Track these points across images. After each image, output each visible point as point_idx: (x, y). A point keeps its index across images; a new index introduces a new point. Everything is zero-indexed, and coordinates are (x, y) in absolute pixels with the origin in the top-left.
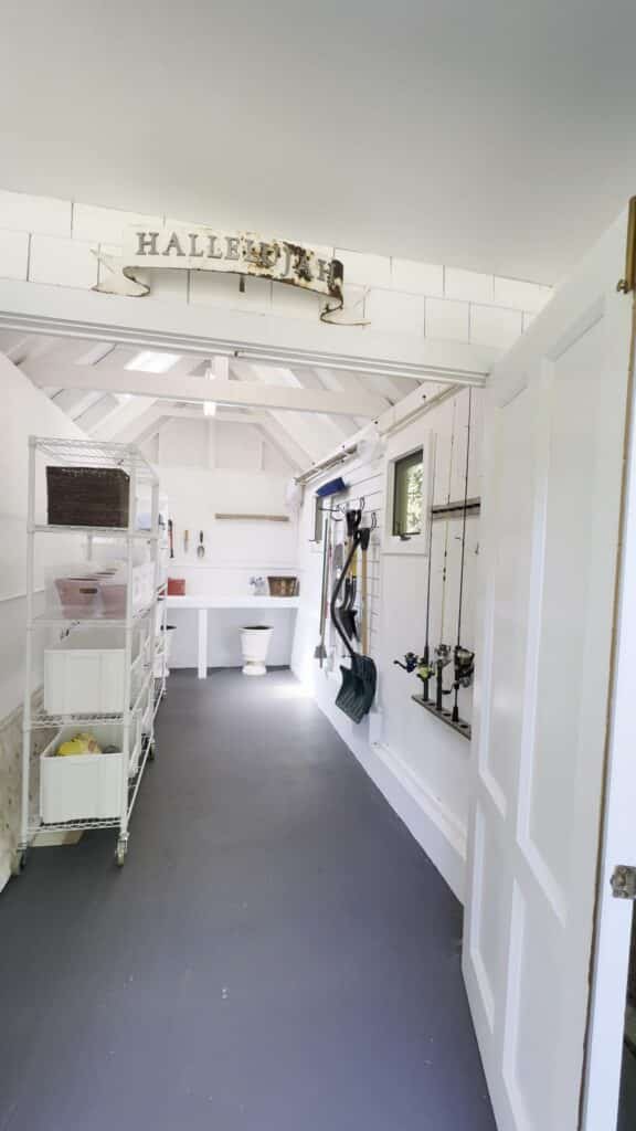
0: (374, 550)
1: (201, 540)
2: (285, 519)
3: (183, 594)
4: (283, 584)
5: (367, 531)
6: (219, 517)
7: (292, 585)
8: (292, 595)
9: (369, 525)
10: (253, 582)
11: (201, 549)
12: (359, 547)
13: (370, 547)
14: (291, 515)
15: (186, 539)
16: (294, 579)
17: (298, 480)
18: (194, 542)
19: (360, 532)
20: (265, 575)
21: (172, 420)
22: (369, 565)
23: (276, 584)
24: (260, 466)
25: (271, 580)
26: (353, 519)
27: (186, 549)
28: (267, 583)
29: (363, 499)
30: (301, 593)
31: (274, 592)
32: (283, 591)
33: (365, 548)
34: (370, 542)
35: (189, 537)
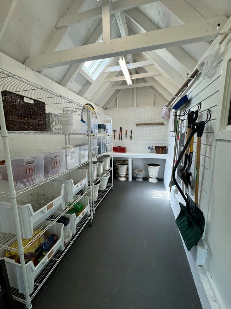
0: (207, 136)
1: (131, 134)
2: (163, 124)
3: (125, 152)
4: (161, 149)
5: (203, 123)
6: (137, 125)
7: (164, 149)
8: (165, 153)
9: (204, 119)
10: (149, 148)
11: (131, 137)
12: (196, 135)
13: (204, 135)
14: (164, 122)
15: (126, 133)
16: (166, 147)
17: (167, 107)
18: (129, 134)
19: (197, 124)
20: (154, 145)
21: (122, 91)
22: (202, 147)
23: (158, 149)
24: (153, 105)
25: (156, 147)
26: (192, 117)
27: (126, 137)
28: (155, 148)
29: (200, 103)
30: (168, 153)
31: (157, 152)
32: (160, 152)
33: (200, 135)
34: (204, 131)
35: (127, 133)
